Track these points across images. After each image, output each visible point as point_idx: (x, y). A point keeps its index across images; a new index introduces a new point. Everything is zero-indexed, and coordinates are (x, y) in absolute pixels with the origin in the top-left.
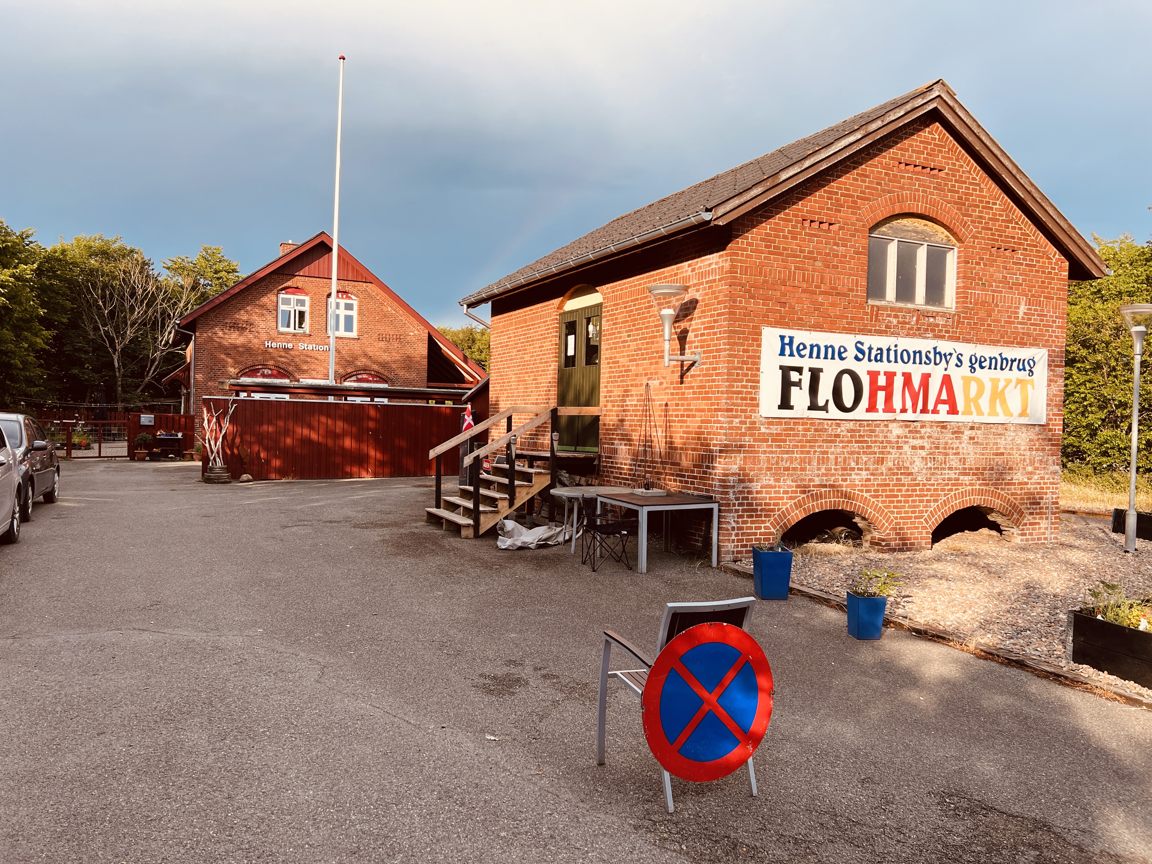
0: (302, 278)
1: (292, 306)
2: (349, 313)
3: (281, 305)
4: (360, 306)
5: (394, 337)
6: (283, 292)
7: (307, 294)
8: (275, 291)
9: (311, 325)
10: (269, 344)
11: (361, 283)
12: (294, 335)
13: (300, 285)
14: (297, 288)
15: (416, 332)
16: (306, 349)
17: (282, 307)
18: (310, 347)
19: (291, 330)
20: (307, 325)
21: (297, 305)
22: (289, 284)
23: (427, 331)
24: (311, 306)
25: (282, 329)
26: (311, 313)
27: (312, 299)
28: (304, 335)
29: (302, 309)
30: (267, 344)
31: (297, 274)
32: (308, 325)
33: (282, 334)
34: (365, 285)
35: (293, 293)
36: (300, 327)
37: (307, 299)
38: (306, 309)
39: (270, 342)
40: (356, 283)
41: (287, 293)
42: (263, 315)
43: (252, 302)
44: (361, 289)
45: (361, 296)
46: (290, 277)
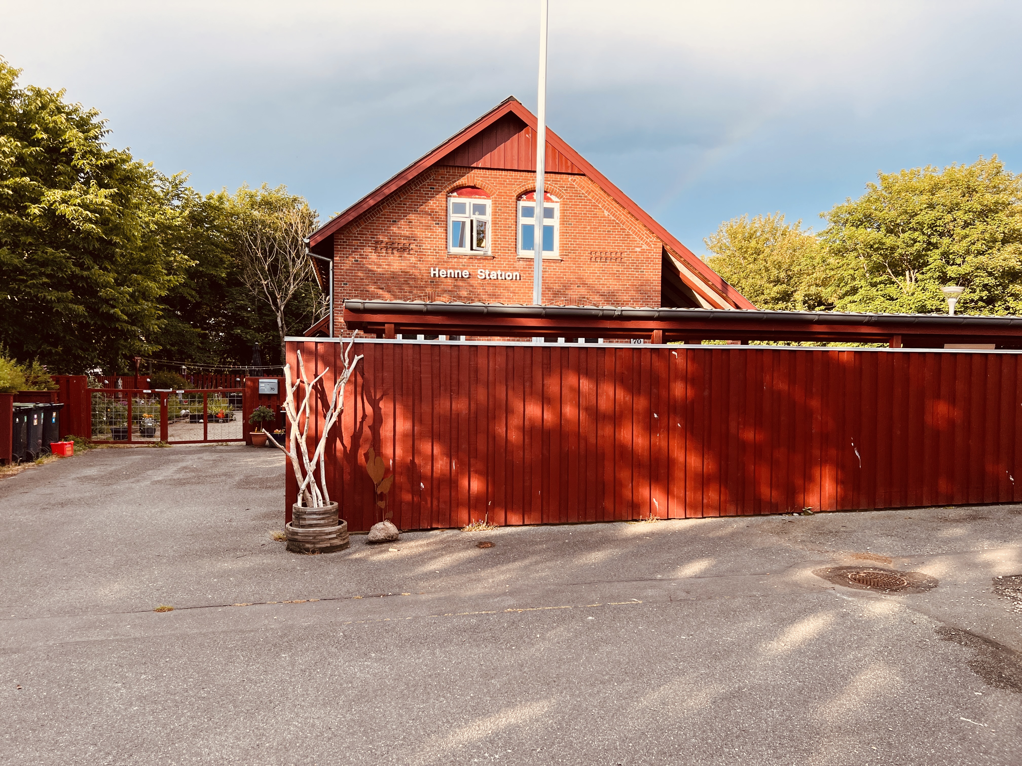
0: (482, 172)
1: (467, 215)
2: (548, 222)
3: (452, 215)
4: (563, 211)
5: (613, 255)
6: (455, 194)
7: (488, 196)
8: (444, 192)
9: (495, 242)
10: (437, 272)
11: (565, 176)
12: (471, 257)
13: (478, 183)
14: (474, 187)
15: (645, 247)
16: (488, 277)
17: (453, 217)
18: (493, 275)
19: (466, 250)
20: (488, 243)
21: (474, 214)
22: (462, 181)
23: (660, 245)
24: (494, 213)
25: (454, 250)
26: (494, 223)
27: (495, 203)
28: (485, 258)
29: (482, 218)
30: (432, 272)
31: (474, 165)
32: (490, 243)
33: (456, 256)
34: (570, 178)
35: (469, 195)
36: (479, 245)
37: (488, 203)
38: (488, 217)
39: (437, 269)
40: (558, 176)
41: (460, 195)
42: (430, 228)
43: (413, 208)
44: (565, 184)
45: (565, 195)
46: (464, 171)
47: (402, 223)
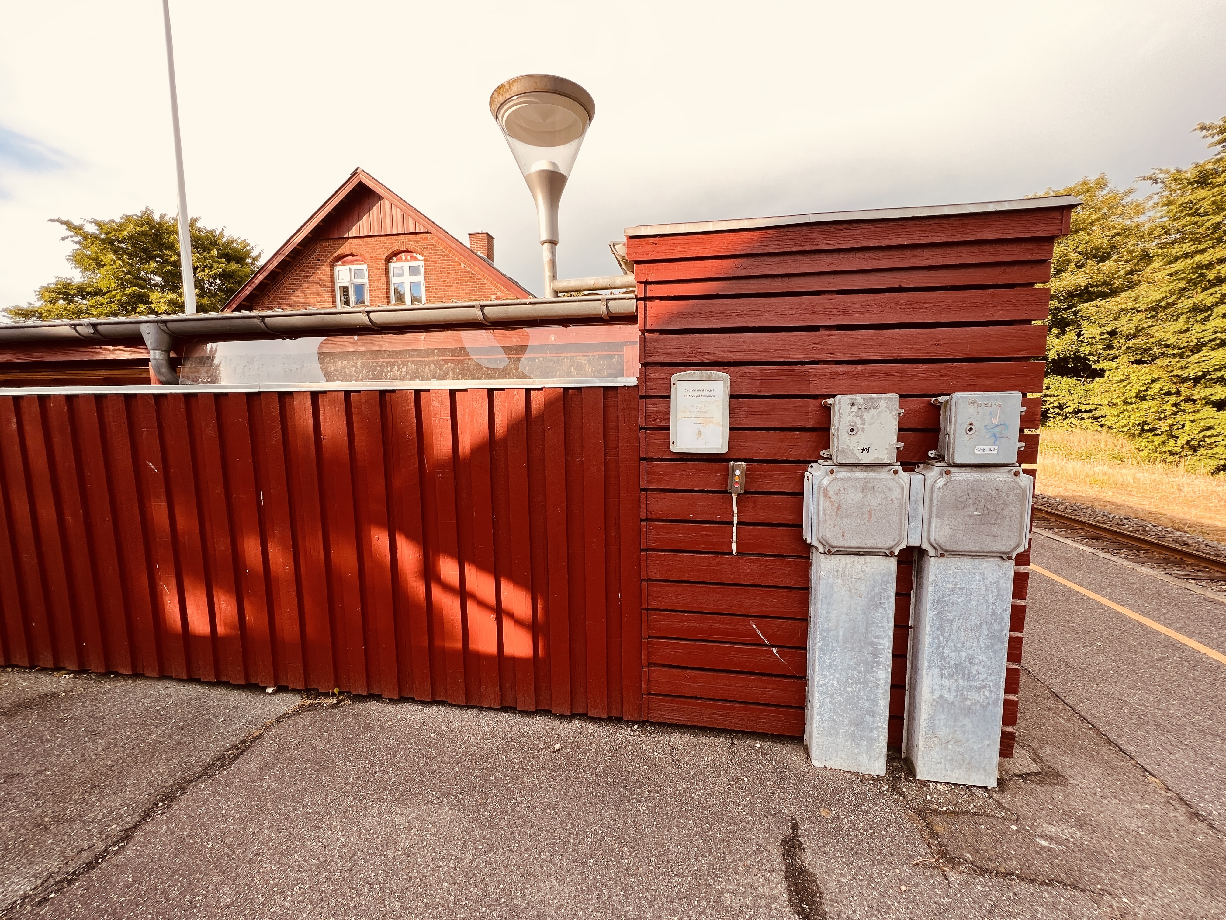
2: (415, 279)
3: (337, 280)
4: (426, 267)
6: (340, 263)
7: (363, 262)
8: (329, 262)
13: (354, 251)
17: (339, 282)
22: (342, 251)
24: (369, 276)
26: (370, 284)
27: (369, 267)
31: (347, 236)
35: (349, 262)
37: (364, 267)
42: (318, 294)
43: (306, 280)
44: (424, 243)
45: (426, 253)
46: (341, 241)
47: (298, 293)
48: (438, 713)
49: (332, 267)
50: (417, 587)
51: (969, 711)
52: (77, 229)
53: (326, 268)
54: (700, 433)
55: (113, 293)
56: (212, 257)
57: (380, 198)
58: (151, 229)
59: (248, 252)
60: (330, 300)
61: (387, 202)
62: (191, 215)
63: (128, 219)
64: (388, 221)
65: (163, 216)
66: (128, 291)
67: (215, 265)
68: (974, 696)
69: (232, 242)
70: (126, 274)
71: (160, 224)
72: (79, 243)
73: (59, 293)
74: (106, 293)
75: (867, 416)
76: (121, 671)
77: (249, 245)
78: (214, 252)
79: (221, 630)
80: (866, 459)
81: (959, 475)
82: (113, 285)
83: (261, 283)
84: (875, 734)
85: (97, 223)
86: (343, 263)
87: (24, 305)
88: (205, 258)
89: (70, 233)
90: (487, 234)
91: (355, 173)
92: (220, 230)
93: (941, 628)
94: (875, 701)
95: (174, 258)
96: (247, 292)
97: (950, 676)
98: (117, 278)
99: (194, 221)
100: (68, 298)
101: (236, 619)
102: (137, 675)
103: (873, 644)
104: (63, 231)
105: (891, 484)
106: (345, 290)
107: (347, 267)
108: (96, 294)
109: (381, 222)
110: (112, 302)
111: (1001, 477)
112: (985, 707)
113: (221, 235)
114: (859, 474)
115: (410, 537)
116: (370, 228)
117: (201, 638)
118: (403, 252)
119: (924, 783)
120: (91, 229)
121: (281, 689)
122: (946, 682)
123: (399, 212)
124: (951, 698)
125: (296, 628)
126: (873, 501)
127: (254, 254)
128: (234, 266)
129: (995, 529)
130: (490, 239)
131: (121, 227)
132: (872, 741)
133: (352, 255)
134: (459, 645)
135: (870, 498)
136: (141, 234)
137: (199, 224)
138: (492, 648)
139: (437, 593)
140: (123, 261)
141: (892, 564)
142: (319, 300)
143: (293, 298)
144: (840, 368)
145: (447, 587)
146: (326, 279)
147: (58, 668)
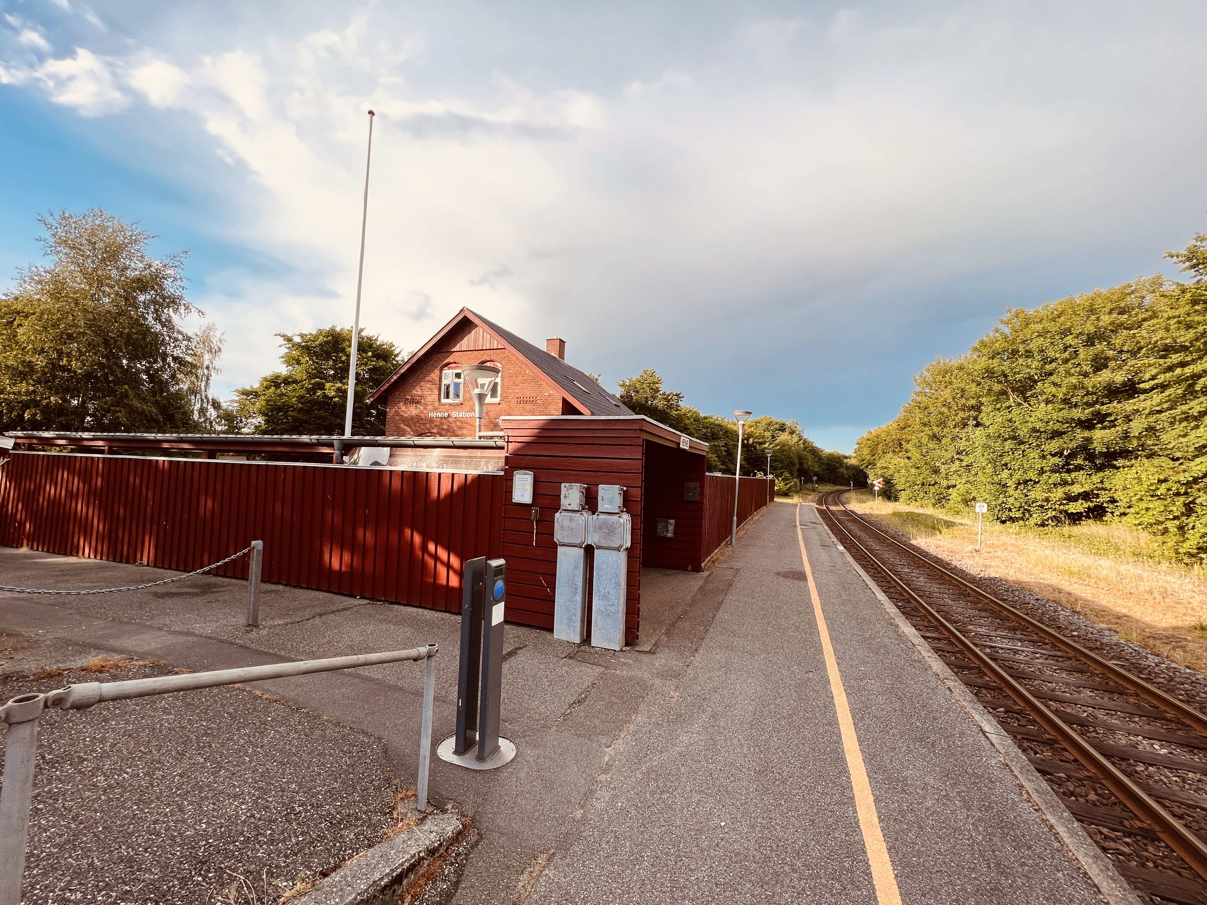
0: (458, 353)
3: (444, 380)
4: (502, 372)
5: (531, 399)
6: (446, 368)
9: (464, 395)
12: (450, 405)
13: (456, 360)
15: (551, 392)
16: (458, 416)
18: (461, 415)
19: (450, 400)
20: (461, 395)
24: (464, 377)
25: (444, 401)
26: (464, 383)
28: (457, 405)
30: (430, 415)
33: (443, 405)
34: (506, 351)
35: (453, 368)
38: (462, 380)
39: (432, 413)
40: (500, 351)
42: (431, 389)
43: (423, 379)
44: (504, 356)
45: (503, 362)
46: (449, 354)
47: (418, 388)
48: (420, 610)
49: (441, 371)
50: (419, 553)
51: (609, 615)
52: (289, 340)
53: (437, 372)
54: (523, 495)
55: (304, 382)
56: (367, 358)
57: (477, 326)
58: (333, 338)
59: (392, 351)
60: (437, 393)
61: (481, 331)
62: (361, 326)
63: (320, 332)
64: (481, 340)
65: (342, 329)
66: (313, 381)
67: (369, 363)
68: (610, 608)
69: (383, 345)
70: (313, 370)
71: (339, 334)
72: (289, 348)
73: (272, 382)
74: (300, 382)
75: (570, 491)
76: (303, 585)
77: (394, 346)
78: (370, 354)
79: (343, 569)
80: (570, 508)
81: (602, 516)
82: (305, 377)
83: (396, 380)
84: (576, 624)
85: (302, 336)
86: (449, 368)
87: (248, 388)
88: (364, 358)
89: (284, 342)
90: (560, 340)
91: (462, 311)
92: (376, 337)
93: (599, 578)
94: (576, 609)
95: (344, 358)
96: (385, 387)
97: (602, 599)
98: (308, 373)
99: (362, 330)
100: (277, 386)
101: (350, 562)
102: (308, 588)
103: (575, 584)
104: (281, 341)
105: (579, 518)
106: (448, 387)
107: (450, 371)
108: (293, 382)
109: (476, 340)
110: (302, 389)
111: (615, 517)
112: (614, 614)
113: (376, 340)
114: (570, 514)
115: (419, 532)
116: (468, 345)
117: (336, 572)
118: (489, 361)
119: (594, 647)
120: (297, 339)
121: (362, 597)
122: (601, 602)
123: (489, 336)
124: (602, 609)
125: (372, 569)
126: (573, 525)
127: (396, 352)
128: (381, 363)
129: (613, 538)
130: (562, 343)
131: (316, 337)
132: (575, 627)
133: (455, 363)
134: (432, 580)
135: (572, 523)
136: (326, 342)
137: (364, 334)
138: (444, 582)
139: (426, 557)
140: (313, 361)
141: (582, 551)
142: (430, 393)
143: (414, 392)
144: (573, 473)
145: (430, 554)
146: (437, 379)
147: (278, 583)
